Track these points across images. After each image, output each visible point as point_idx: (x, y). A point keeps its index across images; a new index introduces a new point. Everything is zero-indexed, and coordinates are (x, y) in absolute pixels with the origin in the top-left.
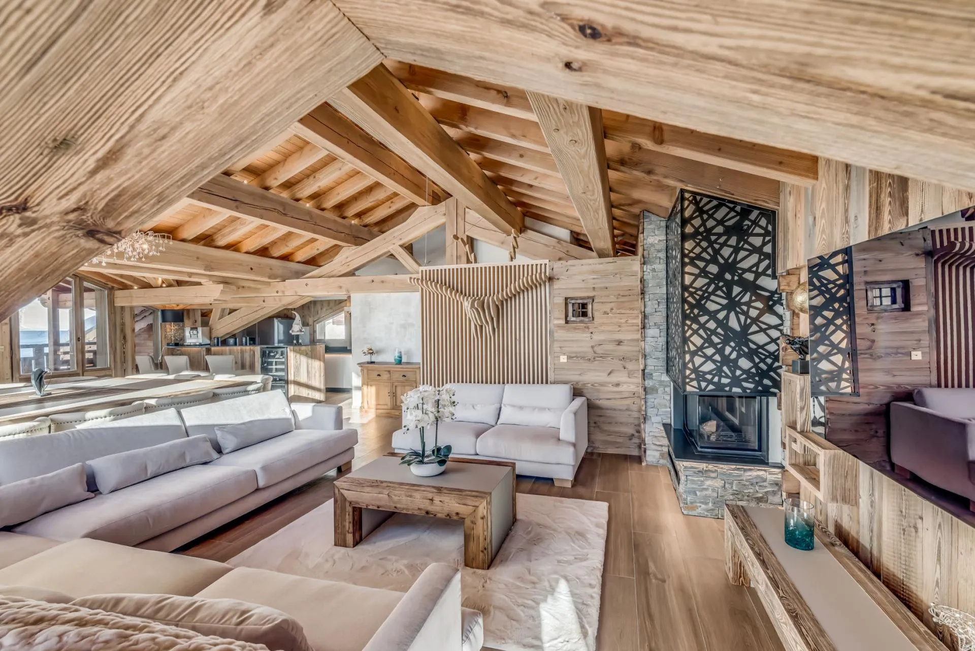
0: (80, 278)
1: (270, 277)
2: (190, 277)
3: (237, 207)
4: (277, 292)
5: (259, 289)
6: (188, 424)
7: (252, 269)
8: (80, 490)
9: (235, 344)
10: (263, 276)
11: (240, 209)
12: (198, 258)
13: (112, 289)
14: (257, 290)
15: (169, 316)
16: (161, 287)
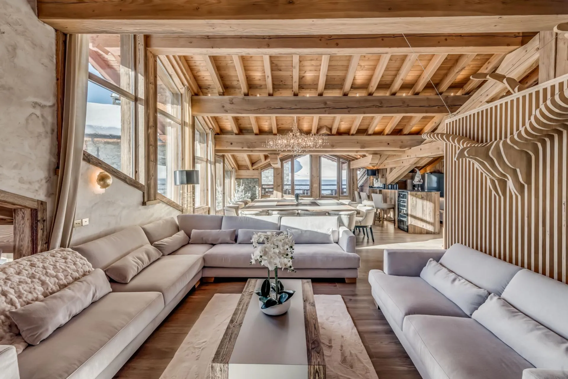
0: (339, 158)
1: (401, 147)
2: (357, 153)
3: (349, 112)
4: (408, 156)
5: (400, 155)
6: (281, 224)
7: (388, 144)
8: (228, 239)
9: (392, 189)
10: (395, 147)
11: (350, 112)
12: (358, 142)
13: (350, 161)
14: (399, 156)
15: (370, 172)
16: (360, 158)
